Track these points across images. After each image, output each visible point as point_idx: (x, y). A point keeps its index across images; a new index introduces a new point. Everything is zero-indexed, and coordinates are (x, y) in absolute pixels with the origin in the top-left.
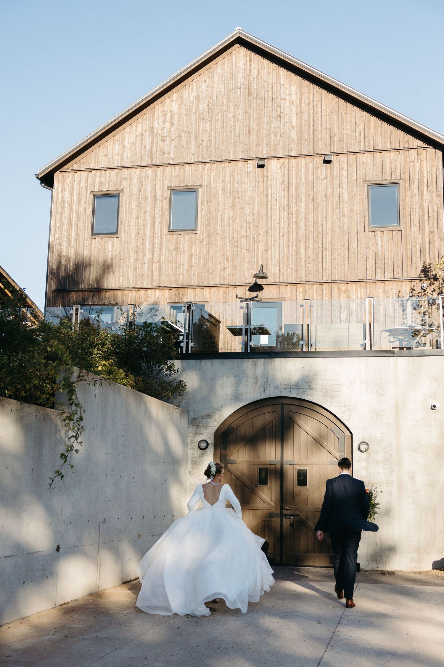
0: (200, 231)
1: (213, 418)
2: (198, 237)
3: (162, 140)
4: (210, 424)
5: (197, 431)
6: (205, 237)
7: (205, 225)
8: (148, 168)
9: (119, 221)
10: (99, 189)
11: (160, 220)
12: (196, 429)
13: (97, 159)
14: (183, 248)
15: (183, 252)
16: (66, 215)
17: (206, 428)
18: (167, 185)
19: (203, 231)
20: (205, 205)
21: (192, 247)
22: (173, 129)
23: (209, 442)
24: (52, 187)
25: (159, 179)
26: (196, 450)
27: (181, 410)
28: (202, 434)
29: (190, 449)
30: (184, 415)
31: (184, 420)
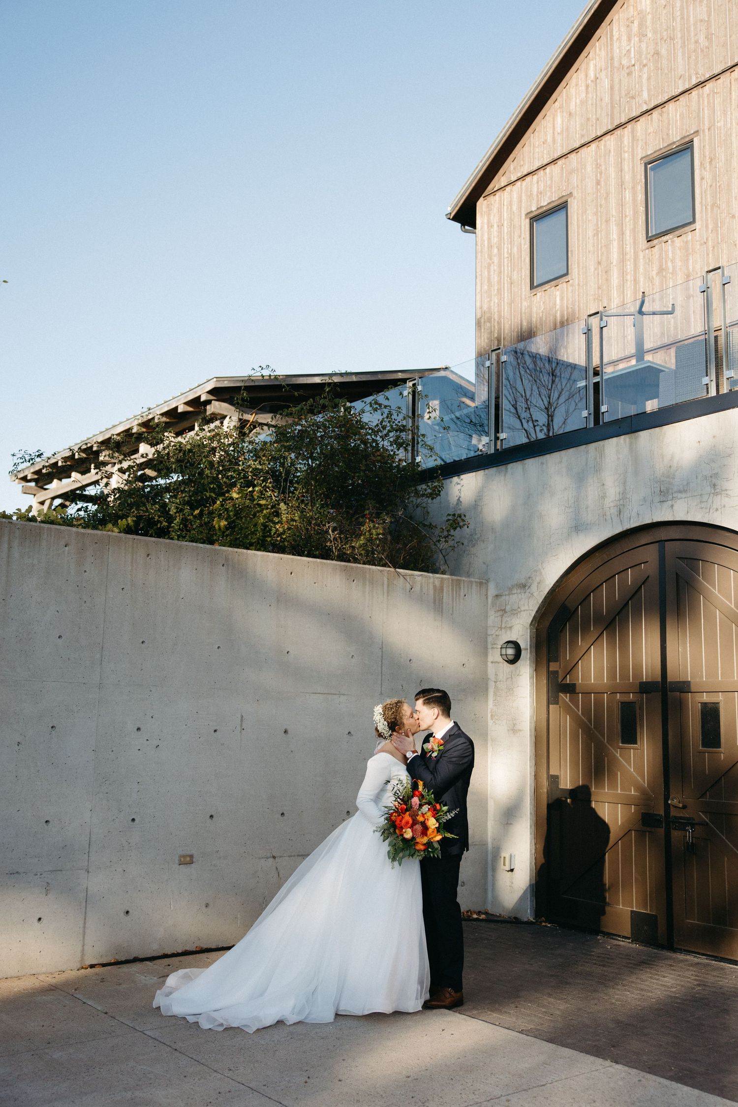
0: (700, 223)
1: (528, 591)
2: (698, 234)
3: (628, 74)
4: (524, 605)
5: (502, 622)
6: (710, 231)
7: (709, 207)
8: (607, 137)
9: (569, 249)
10: (538, 205)
11: (632, 227)
12: (499, 618)
13: (532, 154)
14: (674, 267)
15: (672, 274)
16: (495, 268)
17: (517, 613)
18: (640, 153)
19: (707, 220)
20: (708, 168)
21: (687, 260)
22: (644, 46)
23: (522, 646)
24: (473, 225)
25: (626, 149)
26: (501, 665)
27: (442, 579)
28: (511, 628)
29: (492, 662)
30: (460, 588)
31: (458, 600)
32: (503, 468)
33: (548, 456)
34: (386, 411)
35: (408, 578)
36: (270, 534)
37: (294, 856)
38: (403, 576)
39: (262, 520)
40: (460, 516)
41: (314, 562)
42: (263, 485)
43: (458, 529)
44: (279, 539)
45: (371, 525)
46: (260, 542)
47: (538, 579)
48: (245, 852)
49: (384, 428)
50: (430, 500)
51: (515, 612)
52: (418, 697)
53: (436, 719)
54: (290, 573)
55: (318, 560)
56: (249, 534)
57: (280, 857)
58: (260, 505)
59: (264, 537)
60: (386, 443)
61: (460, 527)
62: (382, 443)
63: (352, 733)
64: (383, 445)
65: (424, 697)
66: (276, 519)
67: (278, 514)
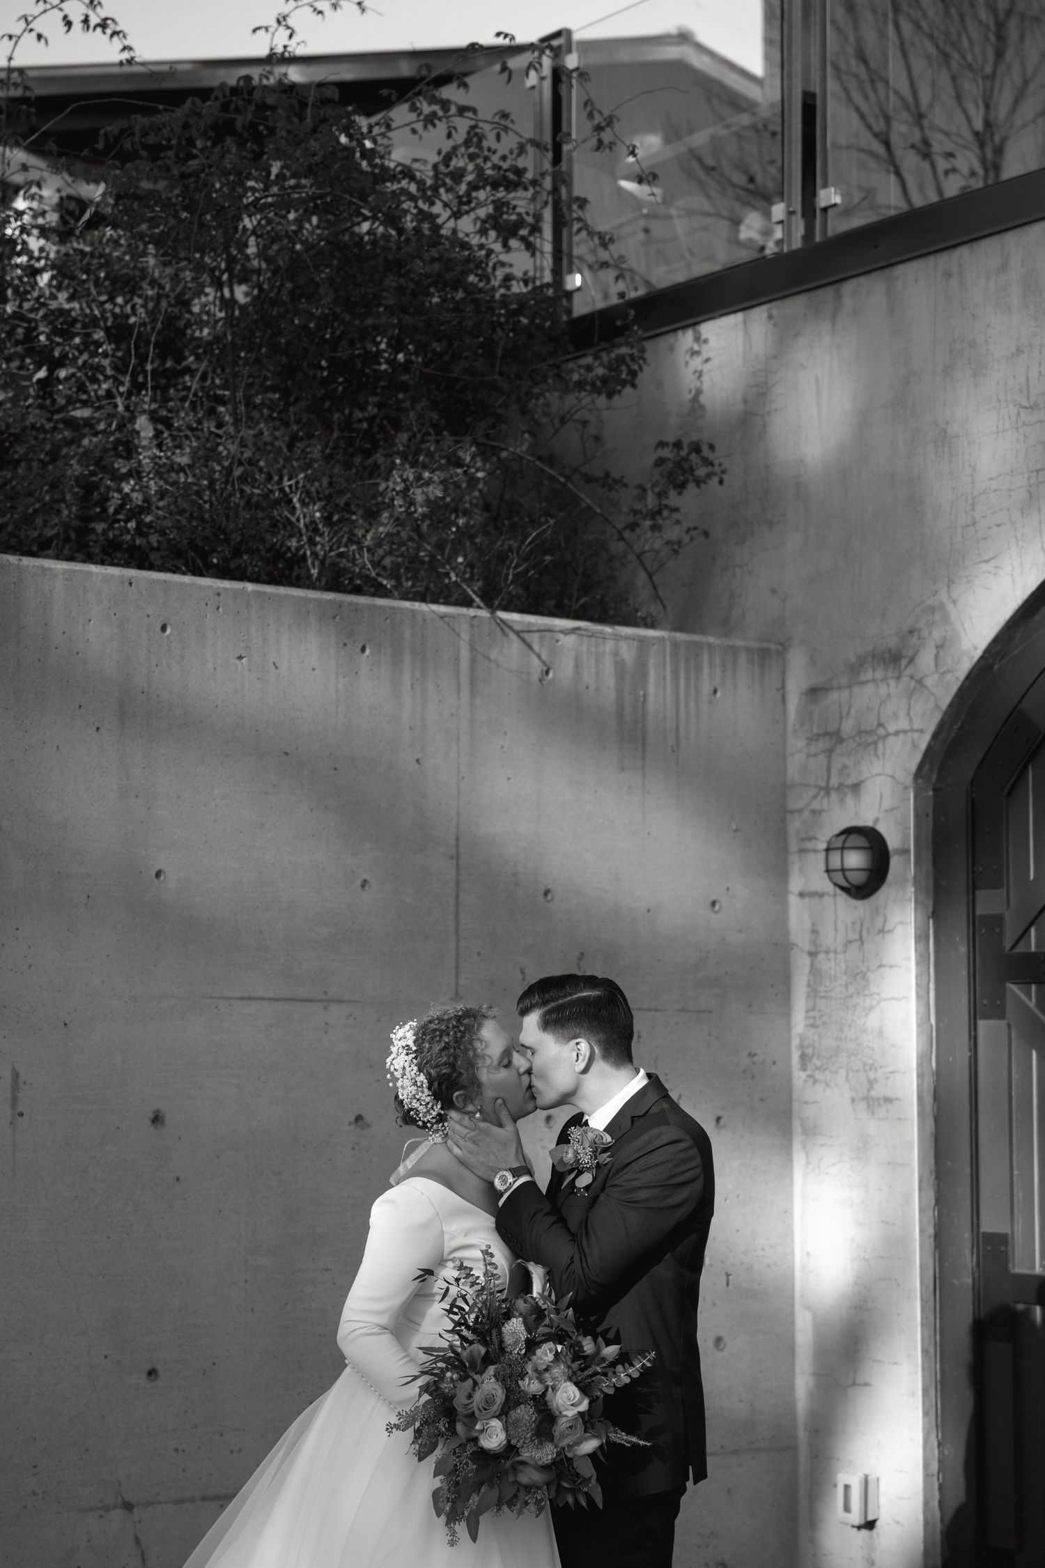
1: (909, 671)
4: (896, 716)
5: (829, 770)
12: (822, 759)
17: (875, 743)
23: (893, 842)
26: (828, 900)
27: (642, 641)
28: (856, 788)
29: (802, 895)
30: (699, 669)
31: (692, 705)
32: (827, 294)
33: (964, 251)
34: (463, 125)
35: (535, 639)
36: (104, 510)
37: (192, 1500)
38: (517, 633)
39: (76, 468)
40: (696, 448)
41: (235, 591)
42: (80, 362)
43: (691, 487)
44: (132, 525)
45: (410, 474)
46: (73, 535)
47: (937, 634)
48: (34, 1493)
49: (458, 175)
50: (602, 401)
51: (870, 739)
52: (527, 1002)
53: (585, 1071)
54: (158, 629)
55: (250, 587)
56: (36, 511)
57: (148, 1504)
58: (72, 423)
59: (85, 519)
60: (466, 225)
61: (698, 482)
62: (451, 223)
63: (368, 1118)
64: (455, 231)
65: (544, 1003)
66: (122, 466)
67: (128, 448)
